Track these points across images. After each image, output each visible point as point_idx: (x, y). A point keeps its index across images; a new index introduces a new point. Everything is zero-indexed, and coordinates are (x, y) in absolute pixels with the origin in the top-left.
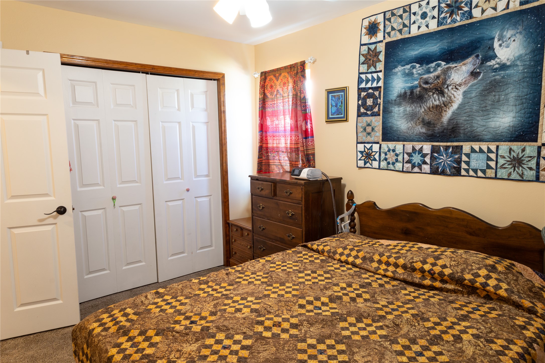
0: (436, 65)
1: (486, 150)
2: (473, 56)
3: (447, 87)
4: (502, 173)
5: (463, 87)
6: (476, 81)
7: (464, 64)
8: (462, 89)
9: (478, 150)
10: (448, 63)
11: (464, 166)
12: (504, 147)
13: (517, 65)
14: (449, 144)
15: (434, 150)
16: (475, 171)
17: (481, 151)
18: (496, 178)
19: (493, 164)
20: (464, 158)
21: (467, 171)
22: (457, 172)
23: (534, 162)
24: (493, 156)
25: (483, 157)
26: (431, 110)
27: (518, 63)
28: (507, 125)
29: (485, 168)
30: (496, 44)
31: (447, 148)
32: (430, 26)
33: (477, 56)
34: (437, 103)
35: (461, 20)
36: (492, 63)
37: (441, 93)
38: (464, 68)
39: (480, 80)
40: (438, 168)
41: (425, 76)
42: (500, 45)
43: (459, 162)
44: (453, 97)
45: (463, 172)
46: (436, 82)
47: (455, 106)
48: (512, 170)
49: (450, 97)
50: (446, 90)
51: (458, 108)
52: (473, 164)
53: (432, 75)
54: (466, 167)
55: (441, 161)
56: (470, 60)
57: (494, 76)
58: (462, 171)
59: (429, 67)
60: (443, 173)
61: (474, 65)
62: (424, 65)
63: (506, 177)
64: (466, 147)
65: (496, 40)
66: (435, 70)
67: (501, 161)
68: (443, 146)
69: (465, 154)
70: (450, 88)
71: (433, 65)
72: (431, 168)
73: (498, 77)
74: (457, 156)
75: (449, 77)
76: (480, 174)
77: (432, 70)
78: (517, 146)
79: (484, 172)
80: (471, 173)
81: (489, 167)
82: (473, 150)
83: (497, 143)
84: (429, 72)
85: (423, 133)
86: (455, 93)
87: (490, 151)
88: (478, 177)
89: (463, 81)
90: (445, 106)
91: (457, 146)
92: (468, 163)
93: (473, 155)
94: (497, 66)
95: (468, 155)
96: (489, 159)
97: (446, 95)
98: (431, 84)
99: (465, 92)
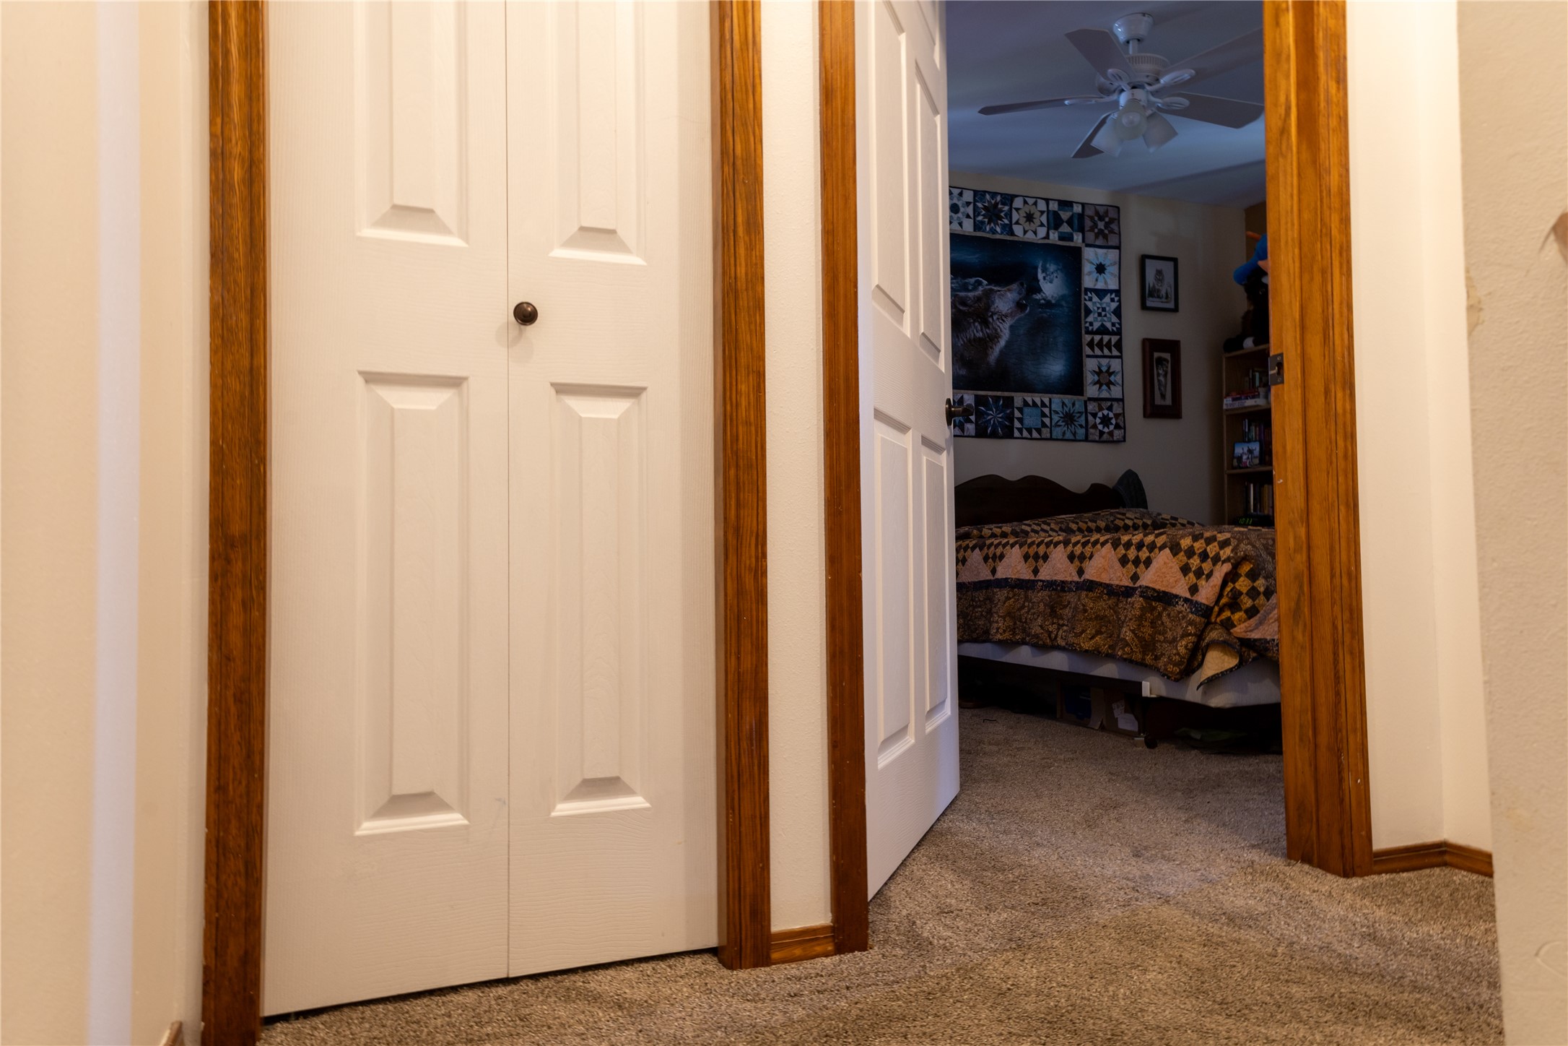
0: (976, 281)
1: (1039, 404)
2: (1018, 283)
3: (992, 316)
4: (1057, 432)
5: (1009, 319)
6: (1023, 315)
7: (1009, 290)
8: (1009, 322)
9: (1031, 403)
10: (990, 283)
11: (1017, 424)
12: (1057, 400)
13: (1062, 306)
14: (999, 394)
15: (979, 400)
16: (1029, 431)
17: (1035, 404)
18: (1051, 439)
19: (1047, 421)
20: (1017, 414)
21: (1020, 430)
22: (1009, 435)
23: (1083, 418)
24: (1046, 411)
25: (1036, 412)
26: (973, 343)
27: (1064, 303)
28: (1058, 374)
29: (1040, 426)
30: (1040, 276)
31: (996, 399)
32: (964, 225)
33: (1022, 284)
34: (980, 335)
35: (1002, 233)
36: (1038, 296)
37: (985, 323)
38: (1009, 295)
39: (1027, 315)
40: (986, 428)
41: (962, 294)
42: (1044, 278)
43: (1010, 418)
44: (999, 330)
45: (1017, 434)
46: (976, 305)
47: (1002, 343)
48: (1066, 428)
49: (996, 330)
50: (991, 320)
51: (1006, 346)
52: (1028, 422)
53: (971, 294)
54: (1020, 426)
55: (989, 418)
56: (1015, 286)
57: (1041, 313)
58: (1016, 431)
59: (966, 283)
60: (994, 435)
61: (1020, 294)
62: (960, 278)
63: (1061, 437)
64: (1018, 398)
65: (1040, 271)
66: (975, 289)
67: (1056, 418)
68: (991, 397)
69: (1017, 408)
70: (995, 318)
71: (972, 280)
72: (976, 429)
73: (1045, 315)
74: (1008, 412)
75: (993, 303)
76: (1035, 434)
77: (970, 288)
78: (1068, 399)
79: (1039, 431)
80: (1025, 434)
81: (1044, 425)
82: (1025, 402)
83: (1050, 395)
84: (967, 290)
85: (962, 376)
86: (1001, 326)
87: (1043, 405)
88: (1032, 439)
89: (1009, 311)
90: (991, 341)
91: (1008, 398)
92: (1021, 420)
93: (1026, 410)
94: (1043, 301)
95: (1020, 410)
96: (1044, 415)
97: (991, 327)
98: (971, 306)
99: (1011, 327)
